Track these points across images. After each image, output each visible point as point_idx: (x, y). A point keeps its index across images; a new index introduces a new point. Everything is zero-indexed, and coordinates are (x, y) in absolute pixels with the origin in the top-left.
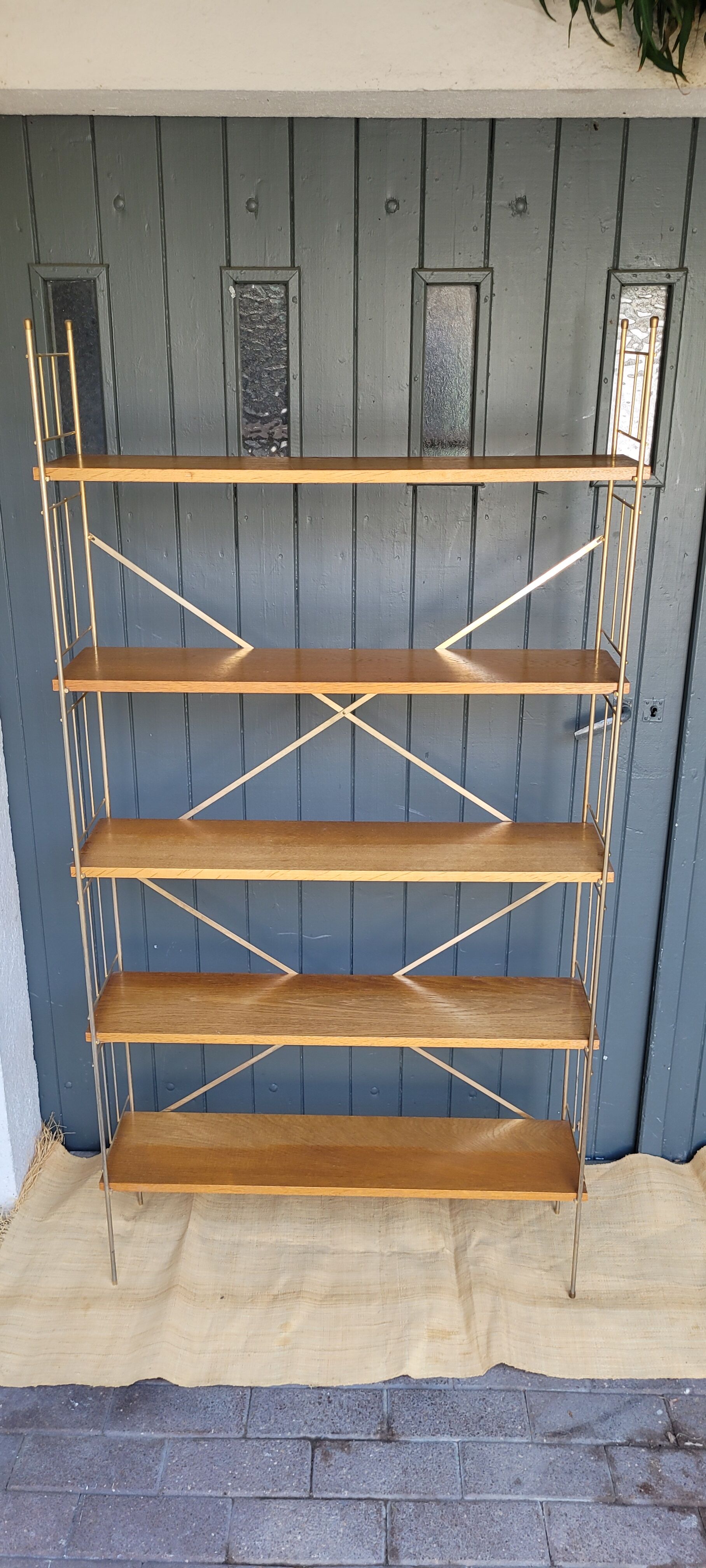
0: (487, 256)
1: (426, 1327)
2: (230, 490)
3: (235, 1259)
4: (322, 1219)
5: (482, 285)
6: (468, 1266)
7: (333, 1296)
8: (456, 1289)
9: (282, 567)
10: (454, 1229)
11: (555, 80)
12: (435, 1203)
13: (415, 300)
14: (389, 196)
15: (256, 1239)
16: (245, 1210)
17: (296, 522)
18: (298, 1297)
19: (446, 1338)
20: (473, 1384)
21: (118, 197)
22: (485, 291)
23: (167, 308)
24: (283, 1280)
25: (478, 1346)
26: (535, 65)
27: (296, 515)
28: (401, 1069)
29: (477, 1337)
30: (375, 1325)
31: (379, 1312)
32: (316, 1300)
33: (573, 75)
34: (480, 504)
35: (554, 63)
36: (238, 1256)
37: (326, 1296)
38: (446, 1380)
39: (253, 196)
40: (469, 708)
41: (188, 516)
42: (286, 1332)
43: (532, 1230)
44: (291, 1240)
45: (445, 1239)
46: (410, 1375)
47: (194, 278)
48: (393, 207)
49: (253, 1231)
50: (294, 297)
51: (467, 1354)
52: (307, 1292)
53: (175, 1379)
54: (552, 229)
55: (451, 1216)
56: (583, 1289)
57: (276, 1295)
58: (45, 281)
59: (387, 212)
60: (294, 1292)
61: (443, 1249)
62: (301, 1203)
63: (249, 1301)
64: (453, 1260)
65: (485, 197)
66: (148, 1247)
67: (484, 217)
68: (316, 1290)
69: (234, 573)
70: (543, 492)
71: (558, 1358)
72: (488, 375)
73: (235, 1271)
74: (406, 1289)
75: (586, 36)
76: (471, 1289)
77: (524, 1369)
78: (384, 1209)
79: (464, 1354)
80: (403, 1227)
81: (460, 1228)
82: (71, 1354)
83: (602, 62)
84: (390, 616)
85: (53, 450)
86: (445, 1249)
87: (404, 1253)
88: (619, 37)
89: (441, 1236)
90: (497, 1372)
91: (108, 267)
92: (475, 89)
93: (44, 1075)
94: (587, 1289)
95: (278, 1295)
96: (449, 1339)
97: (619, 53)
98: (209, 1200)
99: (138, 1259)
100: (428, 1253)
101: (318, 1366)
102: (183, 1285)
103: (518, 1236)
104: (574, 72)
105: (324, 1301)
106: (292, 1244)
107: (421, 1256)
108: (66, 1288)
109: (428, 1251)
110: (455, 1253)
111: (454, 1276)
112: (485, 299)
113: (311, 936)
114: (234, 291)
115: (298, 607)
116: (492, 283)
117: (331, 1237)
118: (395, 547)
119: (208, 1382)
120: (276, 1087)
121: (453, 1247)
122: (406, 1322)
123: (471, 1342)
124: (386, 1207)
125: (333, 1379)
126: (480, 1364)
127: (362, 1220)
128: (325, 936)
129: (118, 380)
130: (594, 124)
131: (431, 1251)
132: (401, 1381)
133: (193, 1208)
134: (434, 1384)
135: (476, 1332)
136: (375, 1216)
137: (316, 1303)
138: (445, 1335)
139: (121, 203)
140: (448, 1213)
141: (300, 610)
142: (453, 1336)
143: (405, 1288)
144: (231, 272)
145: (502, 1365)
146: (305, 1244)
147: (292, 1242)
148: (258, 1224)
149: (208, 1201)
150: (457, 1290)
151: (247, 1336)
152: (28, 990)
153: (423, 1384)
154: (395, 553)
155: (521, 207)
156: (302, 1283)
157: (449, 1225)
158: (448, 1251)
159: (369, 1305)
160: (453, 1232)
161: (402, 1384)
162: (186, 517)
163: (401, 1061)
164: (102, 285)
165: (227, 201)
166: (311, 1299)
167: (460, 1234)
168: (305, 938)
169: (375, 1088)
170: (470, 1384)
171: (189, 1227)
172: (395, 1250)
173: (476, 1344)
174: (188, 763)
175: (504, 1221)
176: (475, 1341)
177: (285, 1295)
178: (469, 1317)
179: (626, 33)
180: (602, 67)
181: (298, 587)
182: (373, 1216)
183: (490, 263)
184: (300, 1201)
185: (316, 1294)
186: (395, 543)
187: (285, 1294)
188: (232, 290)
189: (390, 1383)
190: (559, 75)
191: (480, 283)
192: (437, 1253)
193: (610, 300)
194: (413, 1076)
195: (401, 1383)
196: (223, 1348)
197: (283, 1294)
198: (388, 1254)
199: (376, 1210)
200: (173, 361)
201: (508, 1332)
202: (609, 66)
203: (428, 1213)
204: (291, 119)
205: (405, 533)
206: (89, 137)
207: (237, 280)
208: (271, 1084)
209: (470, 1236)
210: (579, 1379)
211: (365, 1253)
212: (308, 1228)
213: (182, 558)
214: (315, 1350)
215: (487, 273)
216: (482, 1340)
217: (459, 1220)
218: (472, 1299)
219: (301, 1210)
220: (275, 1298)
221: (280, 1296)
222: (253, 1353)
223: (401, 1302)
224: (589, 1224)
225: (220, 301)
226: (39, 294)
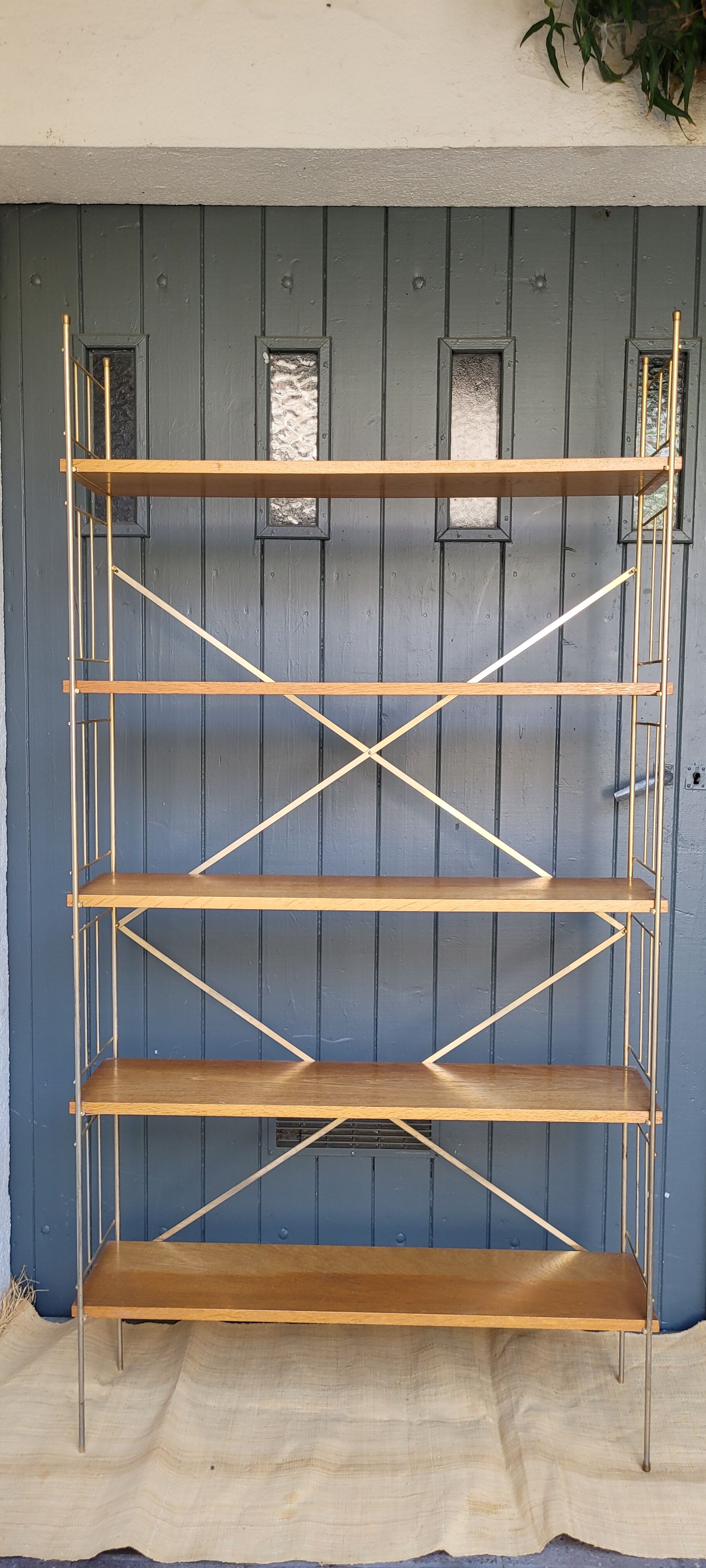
0: (509, 326)
1: (466, 1498)
2: (258, 548)
3: (231, 1425)
4: (338, 1386)
5: (505, 351)
6: (516, 1433)
7: (350, 1466)
8: (503, 1459)
9: (308, 624)
10: (498, 1398)
11: (570, 138)
12: (473, 1368)
13: (442, 365)
14: (417, 275)
15: (257, 1406)
16: (245, 1376)
17: (323, 580)
18: (307, 1465)
19: (492, 1512)
20: (528, 1564)
21: (162, 275)
22: (508, 357)
23: (203, 374)
24: (288, 1449)
25: (533, 1519)
26: (551, 127)
27: (323, 572)
28: (431, 1209)
29: (530, 1509)
30: (402, 1497)
31: (407, 1484)
32: (329, 1469)
33: (587, 134)
34: (508, 560)
35: (569, 125)
36: (234, 1423)
37: (342, 1466)
38: (493, 1558)
39: (288, 275)
40: (502, 774)
41: (214, 573)
42: (291, 1503)
43: (592, 1400)
44: (300, 1407)
45: (487, 1407)
46: (447, 1551)
47: (230, 347)
48: (420, 285)
49: (254, 1398)
50: (326, 362)
51: (519, 1530)
52: (318, 1459)
53: (148, 1552)
54: (571, 303)
55: (494, 1384)
56: (660, 1462)
57: (280, 1464)
58: (88, 350)
59: (414, 288)
60: (302, 1460)
61: (485, 1417)
62: (313, 1368)
63: (247, 1470)
64: (498, 1430)
65: (507, 274)
66: (126, 1413)
67: (506, 292)
68: (330, 1459)
69: (258, 631)
70: (571, 549)
71: (634, 1535)
72: (513, 435)
73: (230, 1439)
74: (441, 1458)
75: (597, 102)
76: (521, 1456)
77: (592, 1544)
78: (412, 1377)
79: (516, 1530)
80: (436, 1394)
81: (504, 1396)
82: (20, 1524)
83: (612, 123)
84: (418, 675)
85: (83, 506)
86: (487, 1417)
87: (437, 1421)
88: (627, 103)
89: (482, 1402)
90: (558, 1551)
91: (148, 336)
92: (497, 146)
93: (18, 1217)
94: (665, 1462)
95: (283, 1464)
96: (495, 1513)
97: (628, 116)
98: (203, 1364)
99: (113, 1425)
100: (466, 1422)
101: (331, 1542)
102: (165, 1449)
103: (576, 1405)
104: (587, 132)
105: (339, 1471)
106: (301, 1411)
107: (459, 1425)
108: (22, 1455)
109: (467, 1419)
110: (499, 1423)
111: (499, 1446)
112: (509, 364)
113: (330, 1039)
114: (268, 358)
115: (323, 667)
116: (515, 351)
117: (348, 1404)
118: (423, 603)
119: (191, 1558)
120: (286, 1232)
121: (497, 1417)
122: (442, 1493)
123: (523, 1516)
124: (415, 1374)
125: (350, 1556)
126: (536, 1540)
127: (386, 1387)
128: (346, 1039)
129: (152, 441)
130: (606, 212)
131: (469, 1419)
132: (436, 1559)
133: (182, 1368)
134: (479, 1563)
135: (529, 1503)
136: (402, 1383)
137: (329, 1472)
138: (491, 1509)
139: (164, 282)
140: (490, 1381)
141: (325, 670)
142: (500, 1510)
143: (439, 1457)
144: (265, 340)
145: (565, 1539)
146: (317, 1412)
147: (300, 1409)
148: (261, 1390)
149: (201, 1365)
150: (504, 1461)
151: (243, 1507)
152: (9, 1104)
153: (465, 1563)
154: (423, 610)
155: (540, 284)
156: (312, 1450)
157: (492, 1394)
158: (491, 1420)
159: (395, 1476)
160: (496, 1401)
161: (438, 1562)
162: (212, 574)
163: (431, 1199)
164: (141, 352)
165: (263, 280)
166: (323, 1468)
167: (505, 1402)
168: (323, 1041)
169: (401, 1235)
170: (524, 1563)
171: (177, 1388)
172: (427, 1418)
173: (530, 1517)
174: (202, 835)
175: (558, 1390)
176: (529, 1514)
177: (291, 1464)
178: (519, 1489)
179: (634, 100)
180: (613, 127)
181: (323, 646)
182: (400, 1384)
183: (512, 333)
184: (312, 1366)
185: (329, 1463)
186: (423, 600)
187: (292, 1462)
188: (266, 355)
189: (422, 1561)
190: (574, 134)
191: (503, 350)
192: (478, 1421)
193: (629, 365)
194: (445, 1218)
195: (436, 1562)
196: (211, 1520)
197: (289, 1463)
198: (418, 1423)
199: (403, 1377)
200: (206, 423)
201: (570, 1503)
202: (619, 127)
203: (466, 1378)
204: (326, 208)
205: (433, 590)
206: (138, 224)
207: (271, 347)
208: (281, 1229)
209: (517, 1402)
210: (663, 1558)
211: (390, 1421)
212: (321, 1395)
213: (206, 615)
214: (328, 1524)
215: (510, 341)
216: (538, 1511)
217: (503, 1387)
218: (523, 1466)
219: (313, 1376)
220: (279, 1467)
221: (284, 1465)
222: (248, 1526)
223: (435, 1472)
224: (661, 1393)
225: (254, 368)
226: (81, 359)
